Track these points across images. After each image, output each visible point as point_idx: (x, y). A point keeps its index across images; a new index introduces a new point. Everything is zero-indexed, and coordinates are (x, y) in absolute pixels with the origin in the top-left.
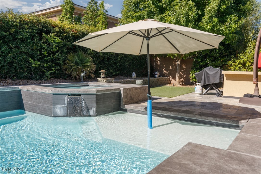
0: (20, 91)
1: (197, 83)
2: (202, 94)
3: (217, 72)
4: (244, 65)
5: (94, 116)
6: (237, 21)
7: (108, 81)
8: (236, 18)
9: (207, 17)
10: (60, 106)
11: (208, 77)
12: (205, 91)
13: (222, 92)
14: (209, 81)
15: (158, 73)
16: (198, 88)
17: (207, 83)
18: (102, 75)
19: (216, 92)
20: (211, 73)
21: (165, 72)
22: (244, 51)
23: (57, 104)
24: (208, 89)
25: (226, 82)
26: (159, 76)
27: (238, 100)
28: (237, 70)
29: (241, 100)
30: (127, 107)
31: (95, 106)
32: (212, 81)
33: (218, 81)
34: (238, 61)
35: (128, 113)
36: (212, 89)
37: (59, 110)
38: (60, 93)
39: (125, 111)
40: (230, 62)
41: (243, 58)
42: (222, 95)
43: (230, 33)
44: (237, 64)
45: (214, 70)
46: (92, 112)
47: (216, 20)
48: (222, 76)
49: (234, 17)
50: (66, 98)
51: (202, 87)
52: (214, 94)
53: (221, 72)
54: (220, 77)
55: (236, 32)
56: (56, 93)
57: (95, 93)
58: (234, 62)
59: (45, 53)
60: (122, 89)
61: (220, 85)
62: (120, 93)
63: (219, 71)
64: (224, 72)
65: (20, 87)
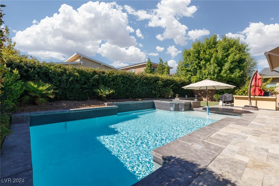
0: (154, 102)
1: (220, 101)
2: (223, 105)
3: (230, 96)
4: (244, 92)
5: (183, 111)
6: (239, 72)
7: (180, 99)
8: (239, 71)
9: (223, 71)
10: (172, 107)
11: (226, 98)
12: (224, 104)
13: (233, 105)
14: (226, 100)
15: (197, 96)
16: (221, 103)
17: (225, 101)
18: (177, 96)
19: (230, 105)
20: (227, 96)
21: (199, 94)
22: (244, 86)
23: (171, 107)
24: (226, 103)
25: (235, 100)
26: (197, 97)
27: (242, 108)
28: (240, 95)
29: (243, 108)
30: (194, 109)
31: (184, 108)
32: (228, 100)
33: (231, 100)
34: (241, 90)
35: (194, 111)
36: (228, 103)
37: (172, 109)
38: (172, 103)
39: (193, 110)
40: (236, 91)
41: (243, 89)
42: (233, 106)
43: (236, 77)
44: (240, 92)
45: (229, 95)
46: (183, 110)
47: (228, 72)
48: (233, 98)
49: (238, 70)
50: (174, 105)
51: (223, 102)
52: (229, 106)
53: (232, 96)
54: (232, 98)
55: (239, 77)
56: (171, 103)
57: (184, 103)
58: (238, 91)
59: (157, 88)
60: (192, 102)
61: (232, 101)
62: (191, 104)
63: (231, 96)
64: (234, 96)
65: (154, 101)
